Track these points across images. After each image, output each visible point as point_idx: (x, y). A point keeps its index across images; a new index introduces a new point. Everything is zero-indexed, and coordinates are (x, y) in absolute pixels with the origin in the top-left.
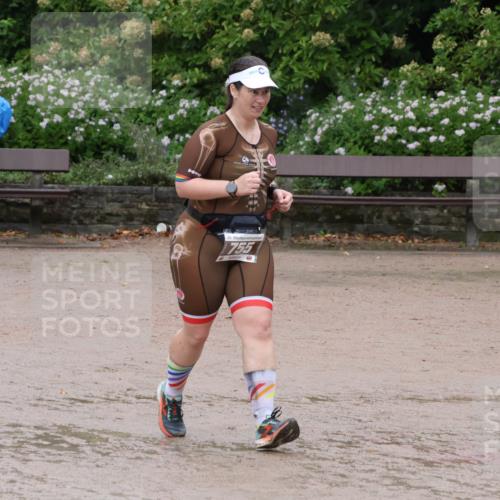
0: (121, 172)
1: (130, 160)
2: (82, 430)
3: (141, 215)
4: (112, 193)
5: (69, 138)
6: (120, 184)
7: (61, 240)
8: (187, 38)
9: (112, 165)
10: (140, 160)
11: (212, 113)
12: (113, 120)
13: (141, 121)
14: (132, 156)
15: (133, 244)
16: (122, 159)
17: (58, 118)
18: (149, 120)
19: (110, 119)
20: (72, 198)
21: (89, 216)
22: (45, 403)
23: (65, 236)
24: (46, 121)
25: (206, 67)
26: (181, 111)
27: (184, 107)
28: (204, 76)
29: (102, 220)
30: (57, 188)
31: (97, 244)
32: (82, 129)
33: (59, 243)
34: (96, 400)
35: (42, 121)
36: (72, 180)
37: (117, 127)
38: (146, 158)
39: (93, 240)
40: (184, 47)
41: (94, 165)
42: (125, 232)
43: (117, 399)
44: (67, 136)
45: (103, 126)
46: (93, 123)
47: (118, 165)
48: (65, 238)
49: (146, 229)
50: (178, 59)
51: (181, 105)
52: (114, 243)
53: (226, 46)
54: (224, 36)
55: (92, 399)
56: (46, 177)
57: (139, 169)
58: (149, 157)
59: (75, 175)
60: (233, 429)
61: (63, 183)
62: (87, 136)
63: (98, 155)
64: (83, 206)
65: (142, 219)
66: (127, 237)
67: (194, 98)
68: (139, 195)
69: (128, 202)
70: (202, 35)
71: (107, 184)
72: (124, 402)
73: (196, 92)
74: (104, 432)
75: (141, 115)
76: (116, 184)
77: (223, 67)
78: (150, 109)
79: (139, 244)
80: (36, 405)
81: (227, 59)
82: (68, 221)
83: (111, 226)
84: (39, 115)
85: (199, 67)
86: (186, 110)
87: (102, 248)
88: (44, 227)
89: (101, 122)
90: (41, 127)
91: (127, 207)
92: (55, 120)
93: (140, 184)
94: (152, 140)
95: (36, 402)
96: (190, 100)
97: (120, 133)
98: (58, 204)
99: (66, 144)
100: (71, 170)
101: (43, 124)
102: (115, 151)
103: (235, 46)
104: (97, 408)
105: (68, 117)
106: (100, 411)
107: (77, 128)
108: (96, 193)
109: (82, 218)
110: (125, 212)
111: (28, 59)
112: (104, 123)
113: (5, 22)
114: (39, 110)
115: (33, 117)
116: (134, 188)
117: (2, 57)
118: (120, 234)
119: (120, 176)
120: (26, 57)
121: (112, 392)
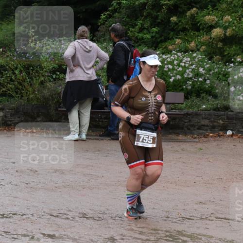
0: (210, 104)
1: (214, 98)
2: (188, 233)
3: (219, 126)
4: (205, 115)
5: (184, 87)
6: (209, 111)
7: (179, 138)
9: (205, 101)
10: (219, 99)
12: (206, 78)
13: (220, 79)
14: (215, 96)
15: (215, 140)
16: (210, 98)
17: (179, 77)
18: (224, 79)
19: (205, 78)
20: (185, 117)
21: (193, 126)
22: (170, 219)
23: (181, 136)
24: (173, 78)
29: (199, 128)
30: (177, 112)
31: (197, 140)
32: (190, 83)
33: (178, 140)
34: (195, 219)
35: (171, 78)
36: (185, 108)
37: (208, 82)
38: (223, 97)
39: (195, 138)
41: (196, 100)
42: (211, 134)
43: (206, 218)
44: (183, 86)
45: (201, 81)
46: (196, 80)
47: (208, 100)
48: (181, 137)
49: (221, 133)
50: (240, 48)
52: (205, 140)
55: (192, 218)
56: (172, 106)
57: (219, 103)
58: (224, 97)
59: (187, 105)
61: (181, 109)
62: (193, 86)
63: (198, 95)
64: (190, 121)
65: (220, 128)
66: (212, 137)
68: (219, 116)
69: (213, 120)
71: (202, 110)
72: (210, 220)
74: (200, 235)
75: (221, 76)
76: (207, 110)
78: (225, 73)
79: (217, 140)
80: (165, 220)
82: (182, 128)
83: (204, 131)
84: (169, 75)
87: (199, 142)
88: (170, 131)
89: (200, 79)
90: (170, 81)
91: (212, 122)
92: (177, 78)
93: (219, 111)
94: (226, 89)
95: (165, 218)
97: (209, 85)
98: (177, 120)
99: (182, 90)
100: (185, 103)
101: (171, 80)
102: (207, 94)
104: (196, 223)
105: (184, 76)
106: (197, 224)
107: (188, 82)
108: (197, 115)
109: (189, 127)
110: (211, 124)
111: (165, 48)
112: (202, 80)
113: (155, 29)
114: (169, 73)
115: (166, 76)
116: (216, 112)
117: (152, 46)
118: (208, 135)
119: (209, 106)
120: (164, 47)
121: (204, 215)
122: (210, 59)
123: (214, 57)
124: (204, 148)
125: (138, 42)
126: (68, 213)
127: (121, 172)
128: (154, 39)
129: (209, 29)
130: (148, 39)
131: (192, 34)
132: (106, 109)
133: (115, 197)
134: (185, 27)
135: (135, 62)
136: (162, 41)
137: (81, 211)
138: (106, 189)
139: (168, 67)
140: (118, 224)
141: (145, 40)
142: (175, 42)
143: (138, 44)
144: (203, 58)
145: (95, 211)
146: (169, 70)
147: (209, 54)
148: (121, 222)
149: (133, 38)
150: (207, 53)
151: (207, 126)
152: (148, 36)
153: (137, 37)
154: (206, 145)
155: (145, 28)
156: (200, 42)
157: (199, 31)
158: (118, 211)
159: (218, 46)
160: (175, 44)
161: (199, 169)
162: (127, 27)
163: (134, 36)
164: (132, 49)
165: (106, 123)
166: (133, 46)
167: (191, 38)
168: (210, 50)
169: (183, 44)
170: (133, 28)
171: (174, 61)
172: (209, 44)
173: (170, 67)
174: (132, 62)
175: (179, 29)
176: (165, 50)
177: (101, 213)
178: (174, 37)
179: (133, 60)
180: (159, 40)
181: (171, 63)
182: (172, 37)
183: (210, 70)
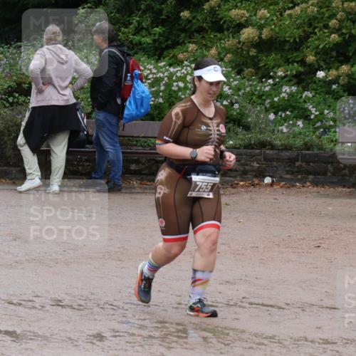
0: (239, 139)
1: (245, 130)
2: (210, 327)
3: (253, 171)
6: (238, 148)
8: (289, 41)
9: (232, 134)
10: (253, 131)
11: (306, 96)
12: (234, 101)
13: (254, 102)
14: (247, 128)
15: (247, 192)
16: (240, 130)
18: (260, 101)
19: (231, 101)
22: (183, 306)
25: (303, 62)
26: (284, 95)
27: (285, 92)
28: (301, 69)
29: (224, 174)
34: (220, 305)
37: (236, 106)
38: (258, 129)
40: (287, 47)
42: (241, 183)
43: (235, 305)
45: (226, 105)
47: (236, 134)
49: (256, 181)
50: (282, 56)
51: (284, 90)
52: (233, 191)
53: (318, 47)
54: (316, 40)
55: (214, 304)
57: (253, 137)
58: (260, 128)
60: (320, 328)
65: (254, 174)
66: (242, 186)
67: (294, 85)
68: (252, 156)
69: (243, 161)
70: (300, 39)
71: (229, 148)
72: (240, 307)
73: (295, 81)
74: (226, 328)
75: (254, 98)
76: (235, 148)
77: (314, 62)
78: (261, 93)
79: (251, 192)
80: (176, 308)
81: (318, 56)
83: (231, 179)
84: (180, 97)
85: (297, 62)
86: (287, 94)
87: (224, 194)
89: (225, 103)
91: (242, 165)
93: (252, 148)
94: (262, 116)
95: (175, 306)
96: (290, 86)
97: (238, 111)
102: (235, 124)
103: (324, 47)
104: (221, 311)
110: (241, 169)
111: (173, 57)
112: (227, 103)
113: (157, 29)
114: (180, 94)
115: (176, 99)
116: (249, 151)
117: (155, 55)
118: (237, 184)
119: (238, 142)
120: (171, 55)
121: (231, 300)
122: (239, 73)
123: (244, 71)
124: (230, 202)
125: (133, 49)
126: (34, 299)
127: (111, 239)
128: (157, 44)
129: (236, 28)
130: (149, 44)
131: (212, 36)
132: (87, 148)
133: (103, 276)
134: (202, 27)
135: (132, 78)
136: (168, 47)
137: (53, 297)
138: (89, 264)
139: (177, 86)
140: (108, 315)
141: (144, 45)
142: (188, 48)
143: (134, 51)
144: (229, 72)
145: (74, 296)
146: (180, 89)
147: (237, 65)
148: (112, 312)
149: (126, 43)
150: (234, 64)
151: (236, 171)
152: (148, 40)
153: (131, 42)
154: (235, 198)
155: (143, 28)
156: (224, 48)
157: (223, 32)
158: (108, 296)
159: (251, 54)
160: (187, 51)
161: (225, 233)
162: (117, 27)
163: (127, 40)
164: (128, 58)
165: (89, 167)
166: (128, 55)
167: (211, 42)
168: (238, 60)
169: (199, 51)
170: (126, 27)
171: (186, 75)
172: (236, 51)
173: (181, 85)
174: (129, 78)
175: (193, 29)
176: (173, 59)
177: (83, 298)
178: (186, 42)
179: (129, 75)
180: (164, 46)
181: (183, 79)
182: (183, 41)
183: (239, 90)
